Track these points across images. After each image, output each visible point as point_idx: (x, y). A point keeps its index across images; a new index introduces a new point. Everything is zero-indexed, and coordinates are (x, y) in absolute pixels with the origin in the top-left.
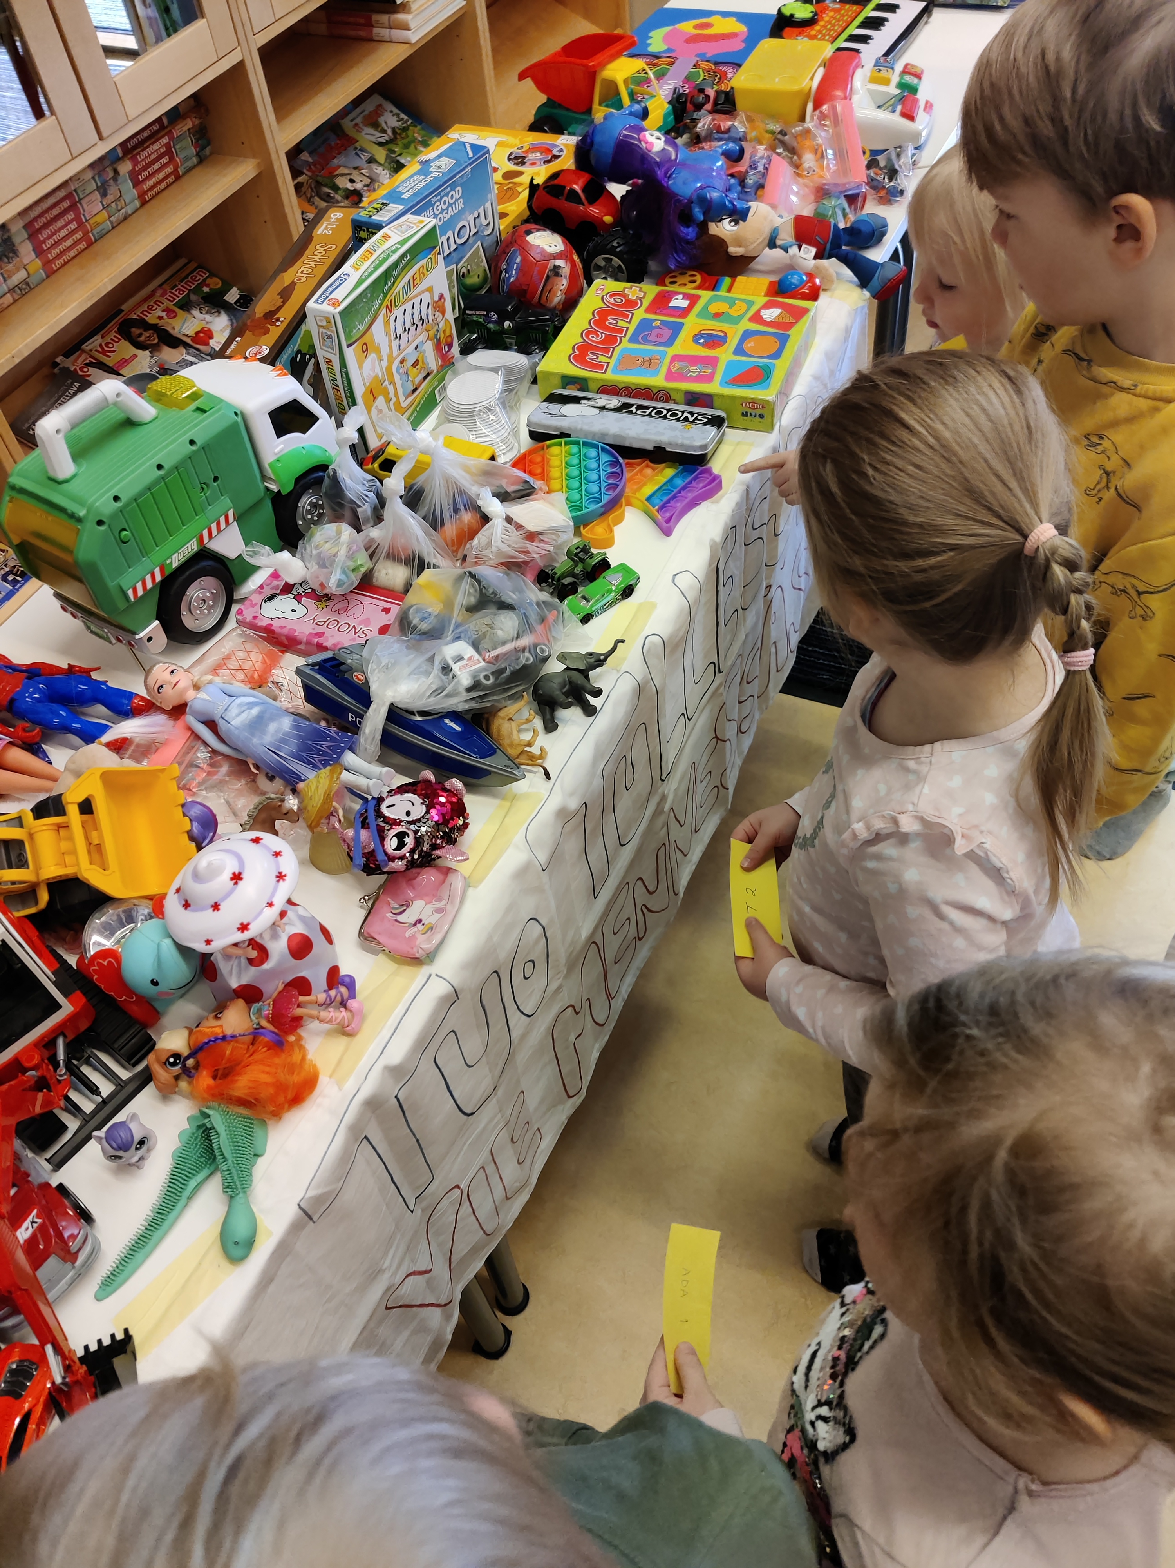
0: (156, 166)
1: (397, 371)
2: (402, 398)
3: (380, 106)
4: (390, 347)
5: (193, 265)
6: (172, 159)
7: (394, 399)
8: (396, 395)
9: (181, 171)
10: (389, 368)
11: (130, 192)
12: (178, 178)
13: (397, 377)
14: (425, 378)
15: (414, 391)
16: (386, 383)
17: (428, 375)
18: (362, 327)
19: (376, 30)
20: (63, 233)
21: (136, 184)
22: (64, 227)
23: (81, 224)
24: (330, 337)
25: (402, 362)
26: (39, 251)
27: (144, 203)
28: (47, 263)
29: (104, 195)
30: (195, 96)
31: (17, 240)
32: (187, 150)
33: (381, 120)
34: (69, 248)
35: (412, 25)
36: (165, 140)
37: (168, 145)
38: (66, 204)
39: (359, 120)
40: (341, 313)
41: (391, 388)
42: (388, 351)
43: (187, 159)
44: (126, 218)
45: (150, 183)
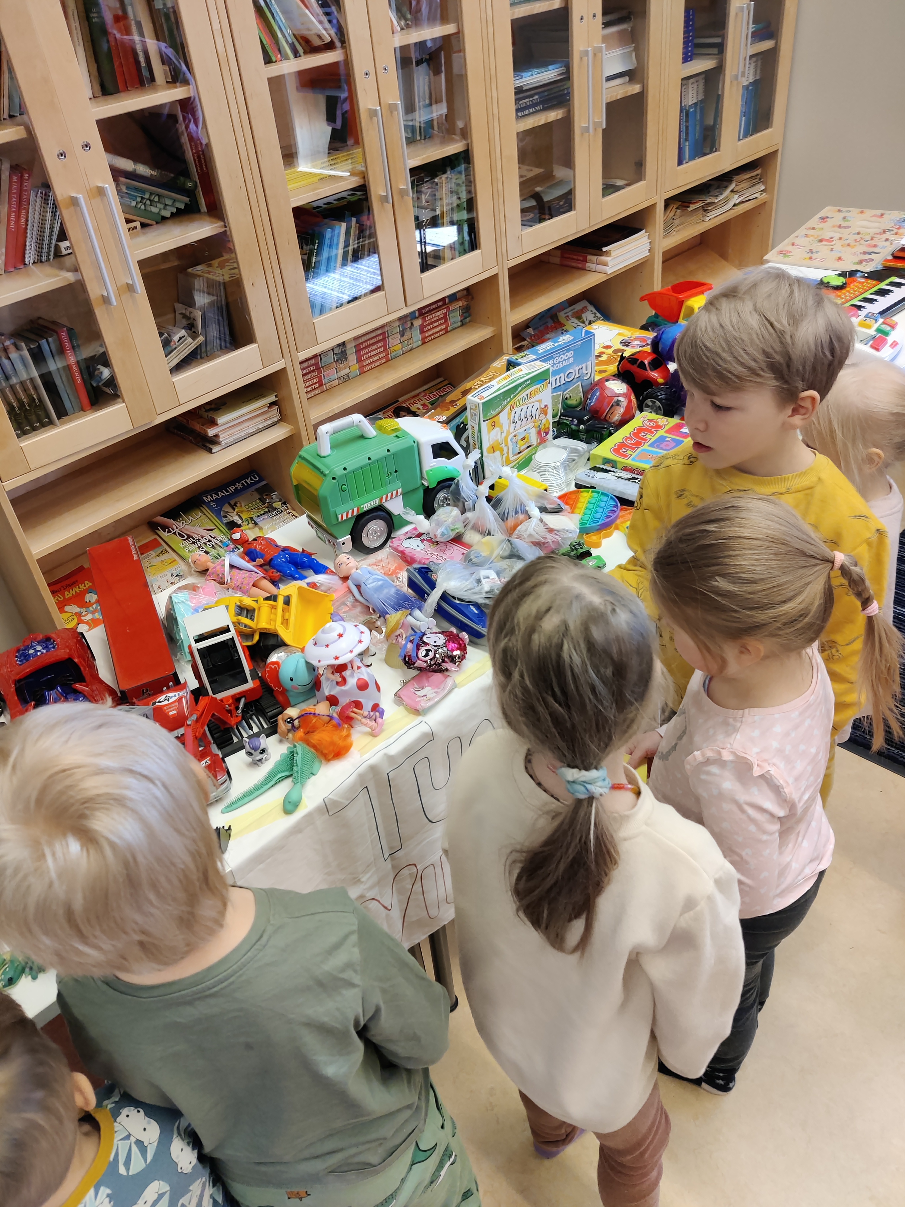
0: (436, 324)
1: (511, 440)
2: (511, 455)
3: (586, 307)
4: (509, 427)
5: (446, 382)
6: (446, 321)
7: (506, 455)
8: (508, 453)
9: (449, 329)
10: (506, 438)
11: (417, 336)
12: (447, 332)
13: (510, 443)
14: (528, 447)
15: (519, 453)
16: (503, 445)
17: (530, 446)
18: (494, 413)
19: (588, 264)
20: (374, 353)
21: (422, 331)
22: (376, 350)
23: (385, 349)
24: (475, 415)
25: (515, 436)
26: (359, 360)
27: (424, 343)
28: (361, 367)
29: (402, 335)
30: (467, 289)
31: (348, 352)
32: (456, 317)
33: (584, 316)
34: (375, 361)
35: (610, 264)
36: (444, 311)
37: (445, 314)
38: (381, 337)
39: (570, 314)
40: (483, 403)
41: (505, 449)
42: (507, 428)
43: (455, 322)
44: (411, 350)
45: (430, 333)
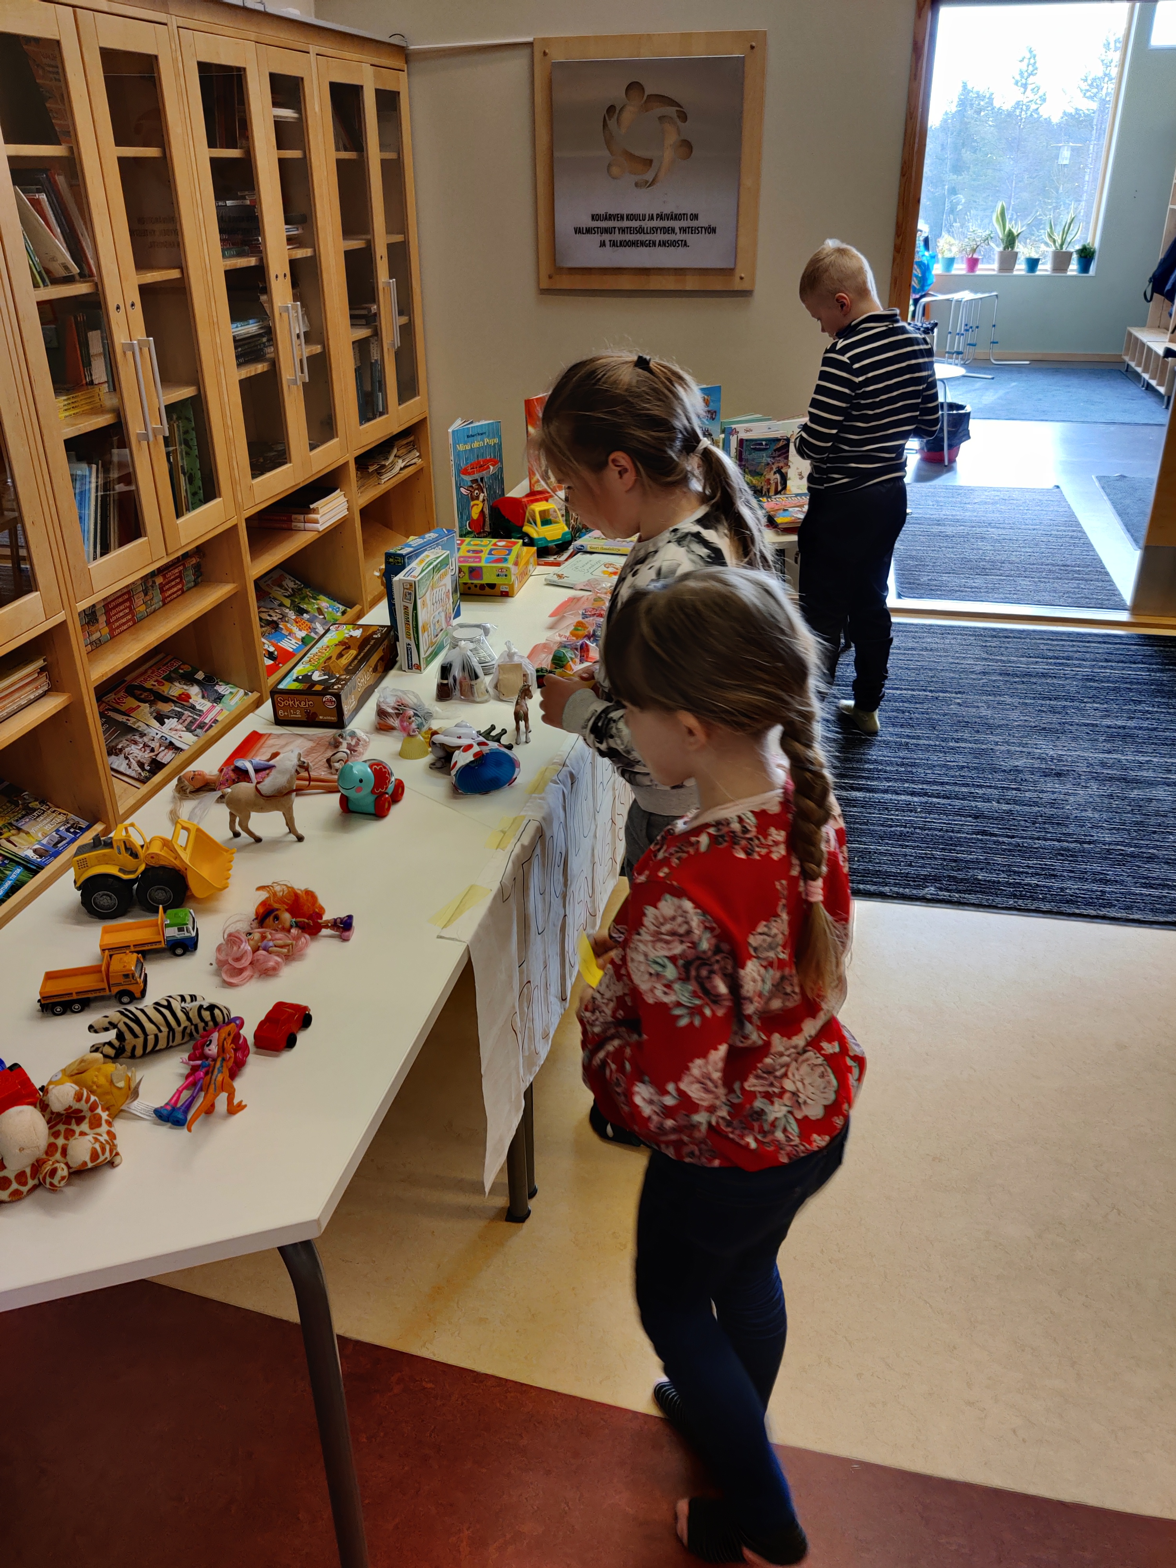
0: (173, 583)
1: (432, 622)
2: (433, 637)
3: (282, 575)
5: (170, 658)
6: (181, 580)
8: (431, 634)
9: (185, 589)
10: (430, 619)
11: (158, 597)
12: (183, 592)
13: (432, 625)
14: (441, 631)
16: (428, 626)
18: (424, 592)
19: (294, 524)
20: (121, 614)
21: (162, 591)
22: (123, 611)
23: (132, 610)
24: (410, 594)
25: (434, 618)
26: (108, 623)
27: (164, 604)
28: (111, 631)
29: (146, 595)
30: (197, 547)
31: (98, 614)
32: (190, 576)
33: (284, 583)
34: (124, 624)
35: (321, 521)
36: (181, 568)
37: (180, 572)
38: (126, 597)
39: (269, 582)
41: (430, 630)
42: (430, 609)
43: (189, 582)
44: (155, 611)
45: (169, 593)
